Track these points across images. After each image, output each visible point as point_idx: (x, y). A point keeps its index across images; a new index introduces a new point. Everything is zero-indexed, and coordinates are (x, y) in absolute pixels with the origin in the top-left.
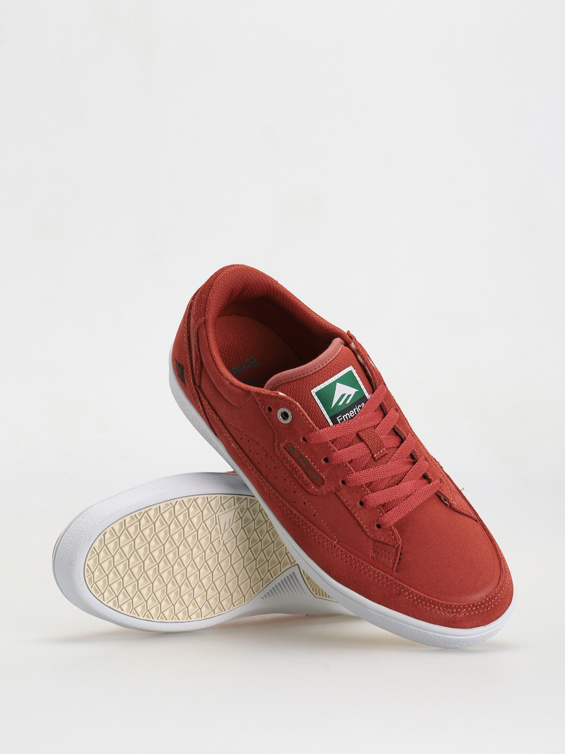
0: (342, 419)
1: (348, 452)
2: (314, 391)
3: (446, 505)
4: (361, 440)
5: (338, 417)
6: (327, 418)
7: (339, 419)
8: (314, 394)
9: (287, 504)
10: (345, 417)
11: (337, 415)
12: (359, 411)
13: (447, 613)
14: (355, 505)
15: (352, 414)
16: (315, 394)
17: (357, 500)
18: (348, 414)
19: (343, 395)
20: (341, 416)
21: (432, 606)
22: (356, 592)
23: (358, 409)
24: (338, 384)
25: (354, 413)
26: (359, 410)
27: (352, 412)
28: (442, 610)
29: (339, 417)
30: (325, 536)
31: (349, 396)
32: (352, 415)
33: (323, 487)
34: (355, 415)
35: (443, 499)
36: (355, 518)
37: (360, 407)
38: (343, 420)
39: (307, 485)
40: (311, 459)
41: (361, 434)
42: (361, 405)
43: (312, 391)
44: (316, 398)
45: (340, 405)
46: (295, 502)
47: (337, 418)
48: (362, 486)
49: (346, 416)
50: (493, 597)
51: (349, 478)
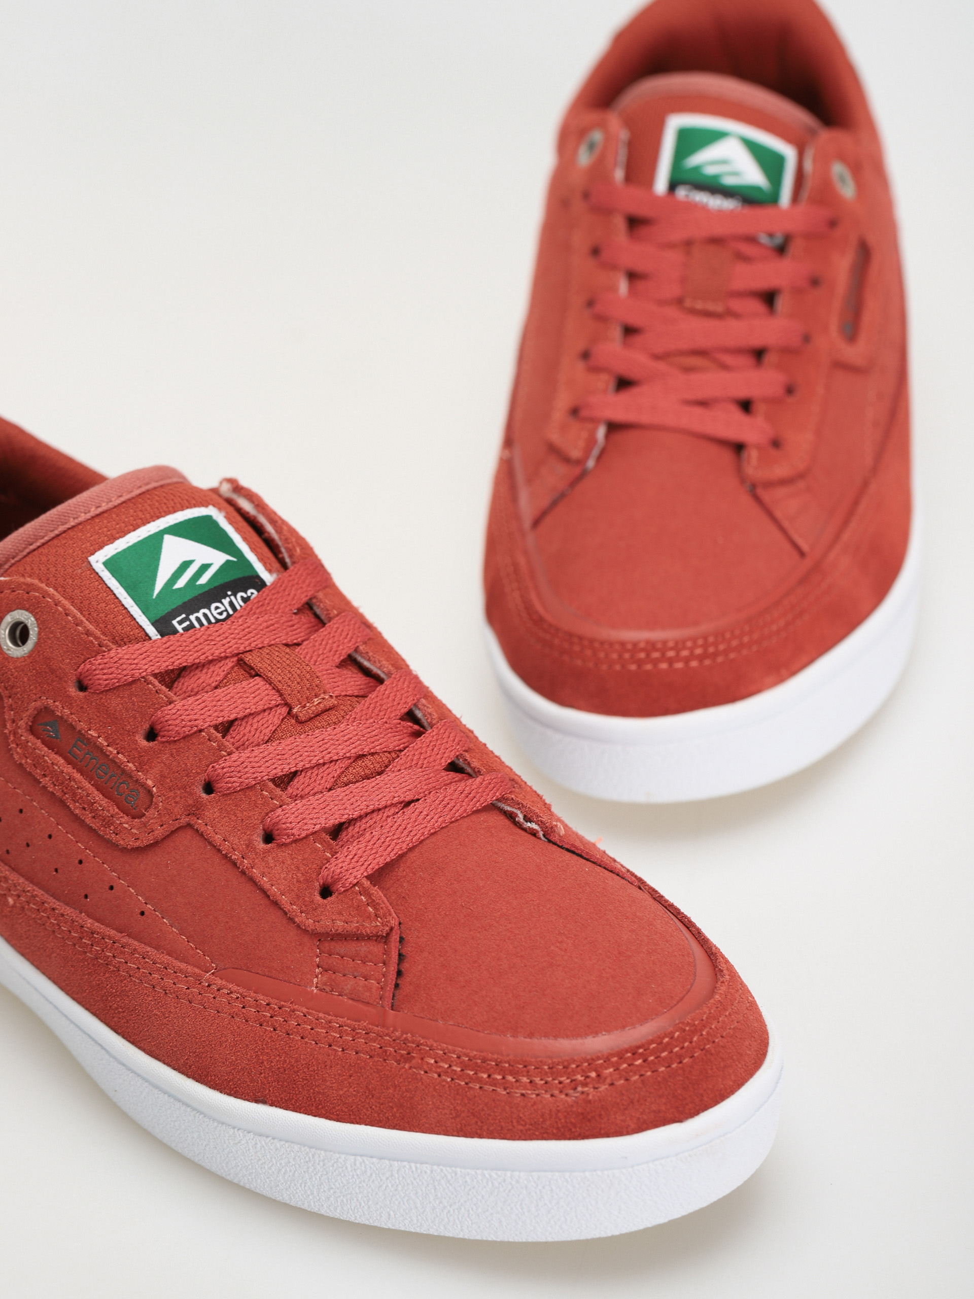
0: (188, 623)
1: (213, 701)
2: (98, 560)
3: (534, 833)
4: (252, 672)
5: (175, 619)
6: (141, 623)
7: (180, 623)
8: (99, 567)
9: (68, 910)
10: (198, 619)
11: (174, 614)
12: (241, 606)
13: (556, 1092)
14: (250, 845)
15: (219, 611)
16: (102, 567)
17: (254, 827)
18: (206, 611)
19: (186, 565)
20: (184, 616)
21: (510, 1078)
22: (286, 1109)
23: (238, 602)
24: (168, 538)
25: (226, 610)
26: (242, 604)
27: (217, 608)
28: (542, 1085)
29: (179, 619)
30: (177, 964)
31: (205, 568)
32: (221, 614)
33: (152, 813)
34: (229, 616)
35: (522, 820)
36: (252, 880)
37: (242, 597)
38: (191, 626)
39: (107, 822)
40: (106, 739)
41: (248, 658)
42: (246, 593)
43: (92, 559)
44: (106, 575)
45: (179, 589)
46: (86, 897)
47: (175, 622)
48: (262, 784)
49: (200, 615)
50: (695, 1029)
51: (222, 767)
